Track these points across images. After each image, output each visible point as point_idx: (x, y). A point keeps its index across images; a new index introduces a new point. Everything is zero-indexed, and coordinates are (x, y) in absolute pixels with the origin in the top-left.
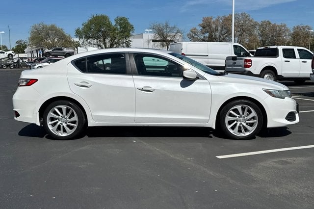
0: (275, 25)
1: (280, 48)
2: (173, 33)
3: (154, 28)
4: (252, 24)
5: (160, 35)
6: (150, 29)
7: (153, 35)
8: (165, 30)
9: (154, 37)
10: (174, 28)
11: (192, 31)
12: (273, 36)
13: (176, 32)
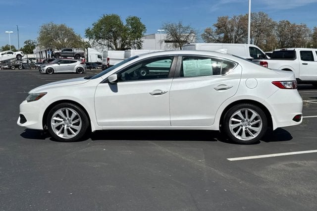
0: (294, 25)
1: (298, 51)
2: (187, 33)
3: (166, 29)
4: (270, 24)
5: (173, 36)
6: (163, 29)
7: (165, 35)
8: (178, 31)
9: (167, 37)
10: (188, 28)
11: (206, 32)
12: (292, 37)
13: (190, 32)
